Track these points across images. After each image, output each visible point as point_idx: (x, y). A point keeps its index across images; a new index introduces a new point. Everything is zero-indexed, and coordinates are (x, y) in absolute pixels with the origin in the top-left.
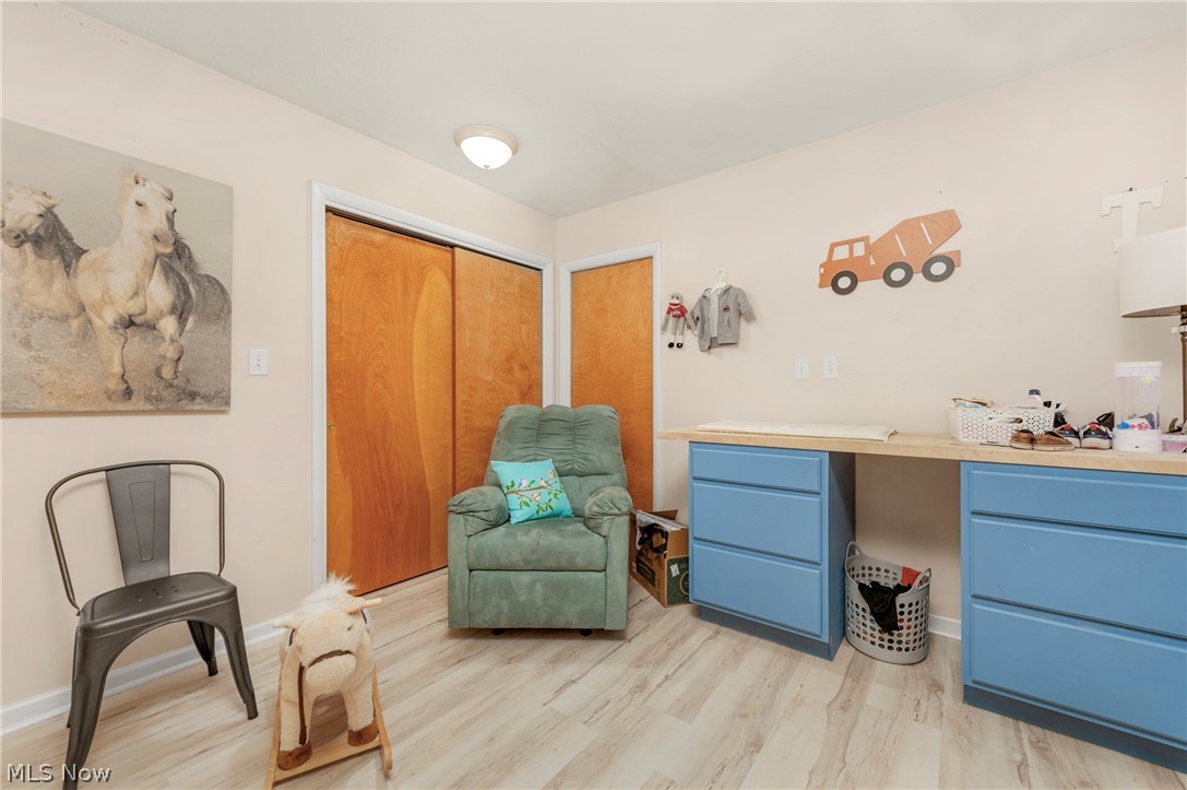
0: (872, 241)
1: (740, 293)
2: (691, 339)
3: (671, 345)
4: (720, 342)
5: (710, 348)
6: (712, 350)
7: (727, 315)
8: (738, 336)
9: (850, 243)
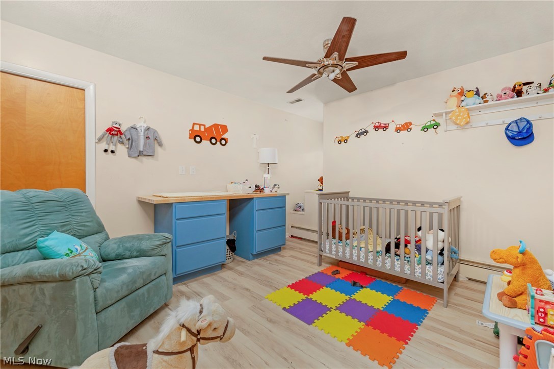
0: (206, 127)
1: (155, 132)
2: (122, 150)
3: (106, 151)
4: (144, 154)
5: (138, 156)
6: (140, 157)
7: (148, 141)
8: (154, 152)
9: (200, 125)
